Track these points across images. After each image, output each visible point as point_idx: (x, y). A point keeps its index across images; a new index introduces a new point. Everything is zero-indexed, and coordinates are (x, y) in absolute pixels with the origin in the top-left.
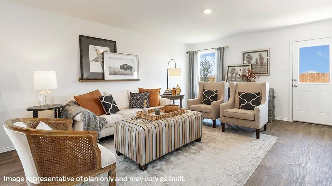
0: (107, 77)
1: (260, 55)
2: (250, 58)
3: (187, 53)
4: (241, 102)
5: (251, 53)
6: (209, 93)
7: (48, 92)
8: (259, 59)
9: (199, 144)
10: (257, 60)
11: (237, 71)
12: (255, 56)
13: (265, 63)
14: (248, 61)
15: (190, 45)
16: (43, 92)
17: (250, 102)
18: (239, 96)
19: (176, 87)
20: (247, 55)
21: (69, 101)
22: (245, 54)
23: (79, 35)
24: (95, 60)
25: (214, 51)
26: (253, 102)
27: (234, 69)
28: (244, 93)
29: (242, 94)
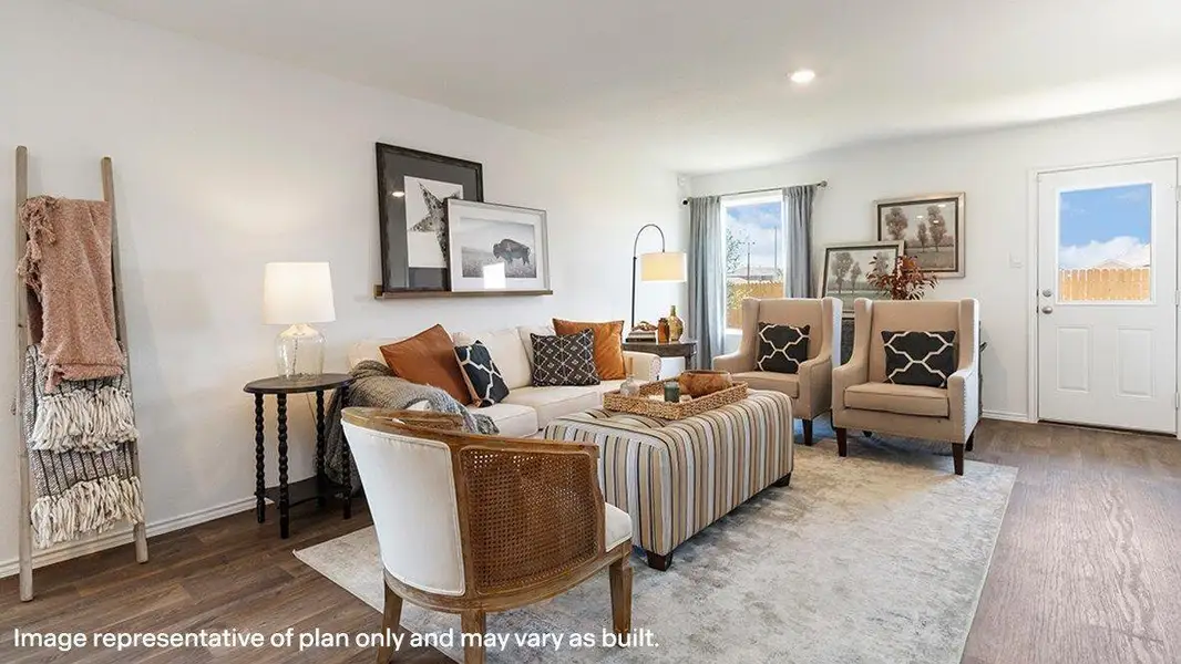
0: (458, 282)
1: (933, 214)
2: (898, 223)
3: (685, 203)
4: (893, 361)
5: (902, 207)
6: (781, 334)
7: (309, 332)
8: (928, 226)
9: (786, 492)
10: (922, 228)
11: (857, 264)
12: (917, 217)
13: (950, 238)
14: (893, 232)
15: (694, 178)
16: (290, 333)
17: (923, 362)
18: (886, 342)
19: (667, 315)
20: (891, 214)
21: (356, 362)
22: (883, 209)
23: (377, 144)
24: (423, 226)
25: (778, 197)
26: (932, 362)
27: (847, 257)
28: (902, 333)
29: (895, 336)
